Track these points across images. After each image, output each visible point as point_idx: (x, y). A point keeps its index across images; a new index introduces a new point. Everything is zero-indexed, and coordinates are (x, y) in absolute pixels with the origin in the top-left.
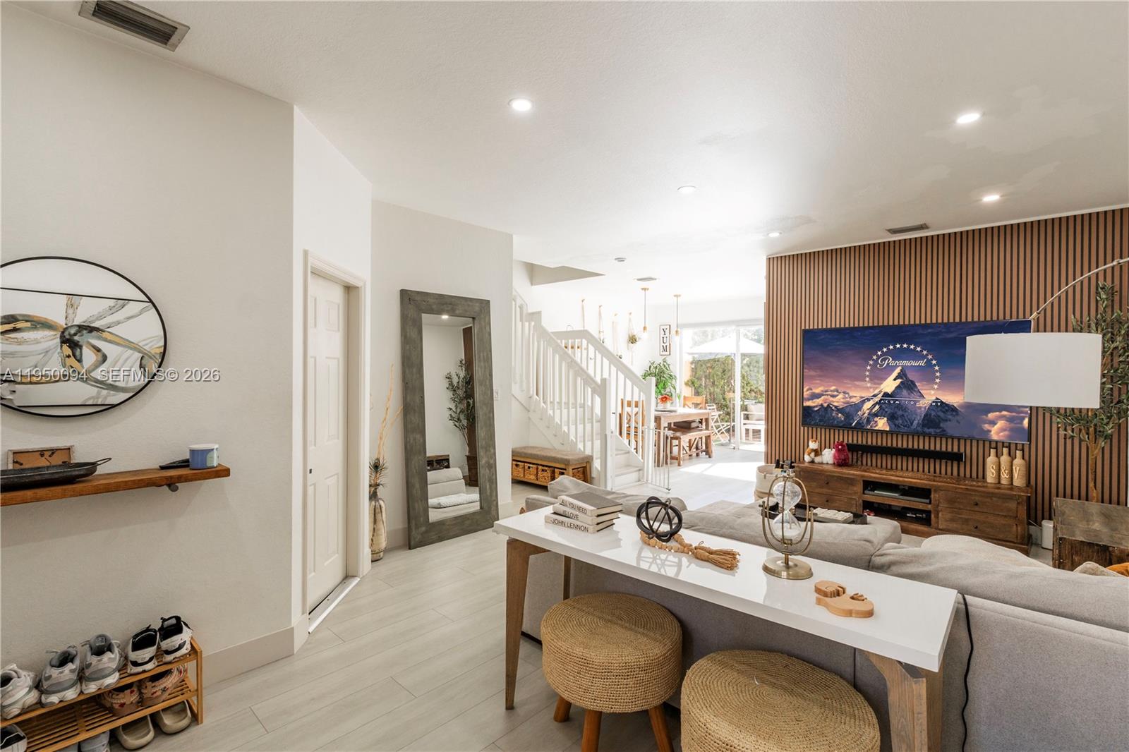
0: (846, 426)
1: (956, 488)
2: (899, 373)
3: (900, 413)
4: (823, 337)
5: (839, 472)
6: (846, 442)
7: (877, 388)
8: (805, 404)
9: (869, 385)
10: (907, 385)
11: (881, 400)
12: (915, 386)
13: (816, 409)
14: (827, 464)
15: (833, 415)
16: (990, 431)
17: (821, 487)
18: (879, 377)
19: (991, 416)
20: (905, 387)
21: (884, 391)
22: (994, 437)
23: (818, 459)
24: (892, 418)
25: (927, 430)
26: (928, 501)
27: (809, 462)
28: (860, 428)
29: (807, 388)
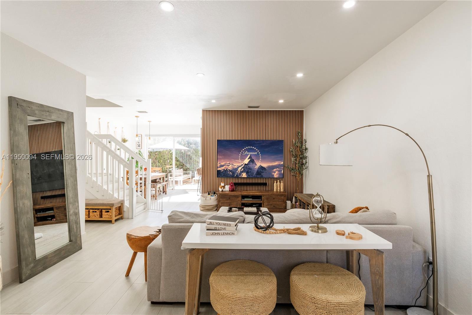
0: (233, 177)
1: (269, 194)
2: (249, 157)
3: (250, 171)
4: (224, 143)
5: (233, 194)
6: (233, 182)
7: (242, 162)
8: (218, 169)
9: (240, 161)
10: (252, 161)
11: (244, 166)
12: (254, 161)
13: (222, 171)
14: (227, 191)
15: (228, 173)
16: (274, 175)
17: (228, 200)
18: (243, 158)
19: (274, 170)
20: (251, 162)
21: (245, 163)
22: (275, 177)
23: (224, 190)
24: (247, 173)
25: (258, 176)
26: (261, 200)
27: (221, 191)
28: (237, 177)
29: (219, 163)
